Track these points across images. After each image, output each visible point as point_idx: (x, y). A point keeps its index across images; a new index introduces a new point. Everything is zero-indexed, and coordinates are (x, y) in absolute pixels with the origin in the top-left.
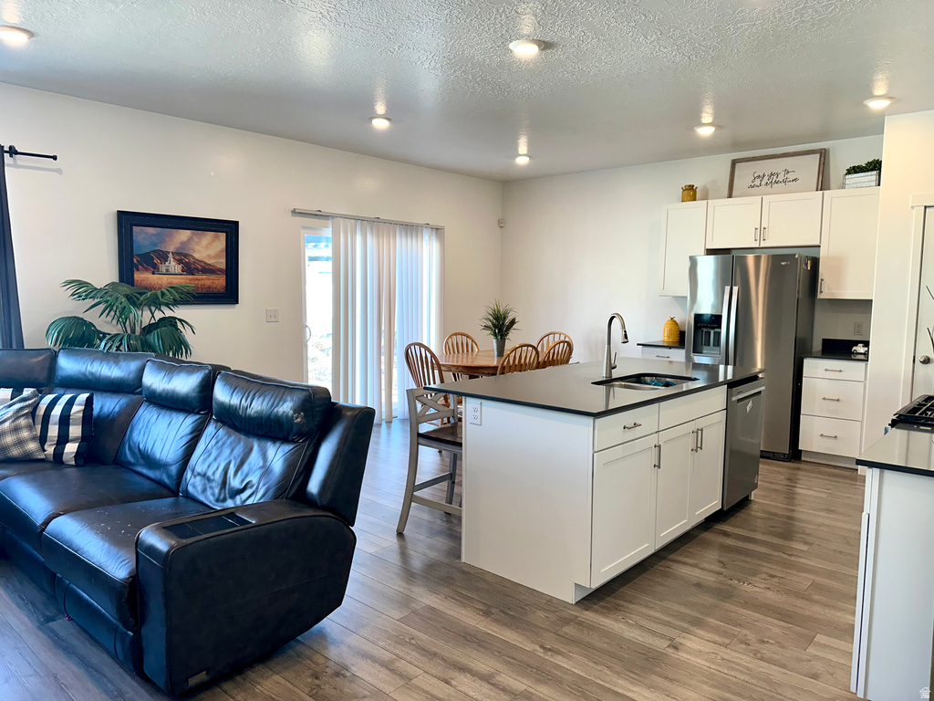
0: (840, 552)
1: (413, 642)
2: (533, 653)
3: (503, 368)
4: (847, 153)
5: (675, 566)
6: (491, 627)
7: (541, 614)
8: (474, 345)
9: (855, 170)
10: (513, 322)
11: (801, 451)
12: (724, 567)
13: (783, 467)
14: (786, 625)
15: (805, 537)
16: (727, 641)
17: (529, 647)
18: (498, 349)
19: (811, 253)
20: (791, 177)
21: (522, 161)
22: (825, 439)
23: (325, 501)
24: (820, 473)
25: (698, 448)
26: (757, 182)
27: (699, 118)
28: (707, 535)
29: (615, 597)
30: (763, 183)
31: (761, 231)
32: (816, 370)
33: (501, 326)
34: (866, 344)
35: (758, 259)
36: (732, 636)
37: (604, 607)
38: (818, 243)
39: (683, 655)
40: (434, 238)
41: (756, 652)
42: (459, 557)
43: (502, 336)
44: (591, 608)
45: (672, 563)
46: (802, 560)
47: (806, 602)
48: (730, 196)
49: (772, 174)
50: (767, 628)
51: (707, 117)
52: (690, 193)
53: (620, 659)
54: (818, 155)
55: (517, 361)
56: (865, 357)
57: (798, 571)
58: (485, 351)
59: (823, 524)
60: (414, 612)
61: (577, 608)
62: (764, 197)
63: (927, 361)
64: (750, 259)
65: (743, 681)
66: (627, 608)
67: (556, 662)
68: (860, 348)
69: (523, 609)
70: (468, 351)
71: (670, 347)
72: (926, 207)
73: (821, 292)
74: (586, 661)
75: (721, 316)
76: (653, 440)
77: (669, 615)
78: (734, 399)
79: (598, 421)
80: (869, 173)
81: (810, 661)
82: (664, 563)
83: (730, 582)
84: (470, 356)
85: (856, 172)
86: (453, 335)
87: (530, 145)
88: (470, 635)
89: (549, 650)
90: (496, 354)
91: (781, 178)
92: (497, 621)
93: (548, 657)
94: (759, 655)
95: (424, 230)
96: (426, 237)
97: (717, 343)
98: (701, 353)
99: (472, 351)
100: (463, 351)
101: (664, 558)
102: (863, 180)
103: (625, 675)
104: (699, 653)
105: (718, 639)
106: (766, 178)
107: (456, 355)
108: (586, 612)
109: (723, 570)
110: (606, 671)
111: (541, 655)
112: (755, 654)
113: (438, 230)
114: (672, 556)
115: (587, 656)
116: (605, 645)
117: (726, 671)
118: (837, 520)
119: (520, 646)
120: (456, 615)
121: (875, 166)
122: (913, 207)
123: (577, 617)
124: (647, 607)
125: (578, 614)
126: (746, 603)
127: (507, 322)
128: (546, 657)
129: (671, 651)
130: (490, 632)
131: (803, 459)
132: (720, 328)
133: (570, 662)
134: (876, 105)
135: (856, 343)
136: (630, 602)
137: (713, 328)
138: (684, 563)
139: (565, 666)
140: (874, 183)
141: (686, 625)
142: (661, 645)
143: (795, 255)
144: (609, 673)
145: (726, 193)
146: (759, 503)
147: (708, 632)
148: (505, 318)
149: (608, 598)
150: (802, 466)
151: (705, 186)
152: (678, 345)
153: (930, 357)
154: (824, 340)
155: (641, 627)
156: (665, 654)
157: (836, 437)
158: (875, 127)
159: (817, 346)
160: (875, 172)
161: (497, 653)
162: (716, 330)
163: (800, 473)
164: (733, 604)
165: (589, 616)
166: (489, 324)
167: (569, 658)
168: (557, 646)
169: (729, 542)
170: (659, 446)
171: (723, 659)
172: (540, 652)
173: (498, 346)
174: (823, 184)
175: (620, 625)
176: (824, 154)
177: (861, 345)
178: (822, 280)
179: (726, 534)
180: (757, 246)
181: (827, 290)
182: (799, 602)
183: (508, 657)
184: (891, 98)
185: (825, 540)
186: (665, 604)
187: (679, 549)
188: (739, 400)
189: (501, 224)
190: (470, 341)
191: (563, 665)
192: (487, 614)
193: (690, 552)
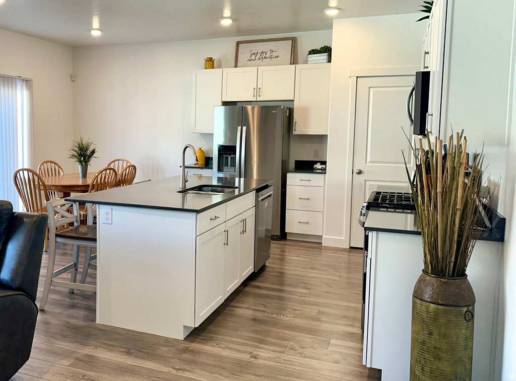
0: (328, 292)
1: (85, 378)
2: (169, 372)
3: (93, 185)
4: (309, 41)
5: (236, 309)
6: (136, 362)
7: (165, 349)
8: (60, 170)
9: (314, 52)
10: (93, 152)
11: (286, 233)
12: (265, 307)
13: (277, 244)
14: (312, 336)
15: (305, 285)
16: (282, 350)
17: (166, 369)
18: (82, 172)
19: (288, 105)
20: (274, 54)
21: (96, 33)
22: (302, 225)
23: (17, 284)
24: (300, 246)
25: (244, 232)
26: (253, 57)
27: (222, 13)
28: (247, 289)
29: (207, 333)
30: (257, 58)
31: (257, 90)
32: (295, 180)
33: (84, 155)
34: (324, 163)
35: (253, 108)
36: (285, 347)
37: (202, 339)
38: (292, 99)
39: (261, 361)
40: (25, 88)
41: (301, 354)
42: (94, 320)
43: (85, 162)
44: (195, 341)
45: (234, 308)
46: (308, 299)
47: (318, 322)
48: (236, 66)
49: (262, 53)
50: (302, 340)
51: (227, 13)
52: (210, 63)
53: (224, 368)
54: (291, 41)
55: (103, 181)
56: (324, 171)
57: (308, 305)
58: (71, 173)
59: (312, 277)
60: (77, 359)
61: (185, 342)
62: (259, 67)
63: (360, 172)
64: (249, 108)
65: (300, 370)
66: (217, 338)
67: (187, 376)
68: (318, 166)
69: (152, 347)
70: (55, 175)
71: (202, 168)
72: (357, 77)
73: (295, 130)
74: (204, 372)
75: (236, 146)
76: (223, 227)
77: (243, 339)
78: (260, 199)
79: (199, 215)
80: (323, 54)
81: (332, 354)
82: (228, 308)
83: (272, 316)
84: (57, 178)
85: (314, 53)
86: (44, 162)
87: (101, 23)
88: (123, 368)
89: (179, 369)
90: (81, 176)
91: (268, 55)
92: (137, 357)
93: (180, 373)
94: (303, 355)
95: (18, 81)
96: (19, 86)
97: (233, 165)
98: (223, 171)
99: (59, 174)
100: (52, 175)
101: (227, 306)
102: (319, 58)
103: (232, 377)
104: (269, 359)
105: (277, 349)
106: (259, 55)
107: (50, 178)
108: (193, 344)
109: (265, 309)
110: (219, 376)
111: (175, 373)
112: (301, 355)
113: (27, 82)
114: (232, 304)
115: (203, 370)
116: (213, 362)
117: (288, 367)
118: (319, 274)
119: (160, 370)
120: (107, 357)
121: (327, 50)
122: (350, 77)
123: (188, 348)
124: (229, 336)
125: (188, 346)
126: (286, 327)
127: (88, 153)
128: (179, 374)
129: (253, 359)
130: (135, 364)
131: (287, 238)
132: (235, 154)
133: (195, 375)
134: (331, 13)
135: (316, 162)
136: (217, 334)
137: (230, 155)
138: (241, 307)
139: (193, 377)
140: (325, 61)
141: (256, 344)
142: (246, 357)
143: (281, 106)
144: (221, 377)
145: (233, 64)
146: (271, 267)
147: (271, 346)
148: (87, 150)
149: (203, 334)
150: (287, 243)
151: (219, 58)
152: (204, 166)
153: (362, 170)
154: (296, 161)
155: (230, 348)
156: (250, 362)
157: (308, 223)
158: (327, 25)
159: (292, 165)
160: (326, 54)
161: (147, 377)
162: (232, 156)
163: (287, 247)
164: (279, 328)
165: (194, 346)
166: (76, 154)
167: (194, 373)
168: (183, 366)
169: (263, 292)
170: (227, 231)
171: (284, 360)
172: (174, 372)
173: (82, 170)
174: (294, 61)
175: (217, 349)
176: (294, 40)
177: (319, 164)
178: (296, 122)
179: (259, 287)
180: (255, 100)
181: (299, 129)
182: (316, 323)
183: (155, 377)
184: (339, 9)
185: (317, 286)
186: (239, 333)
187: (234, 299)
188: (262, 200)
189: (73, 78)
190: (57, 168)
191: (191, 377)
192: (129, 353)
193: (241, 300)
